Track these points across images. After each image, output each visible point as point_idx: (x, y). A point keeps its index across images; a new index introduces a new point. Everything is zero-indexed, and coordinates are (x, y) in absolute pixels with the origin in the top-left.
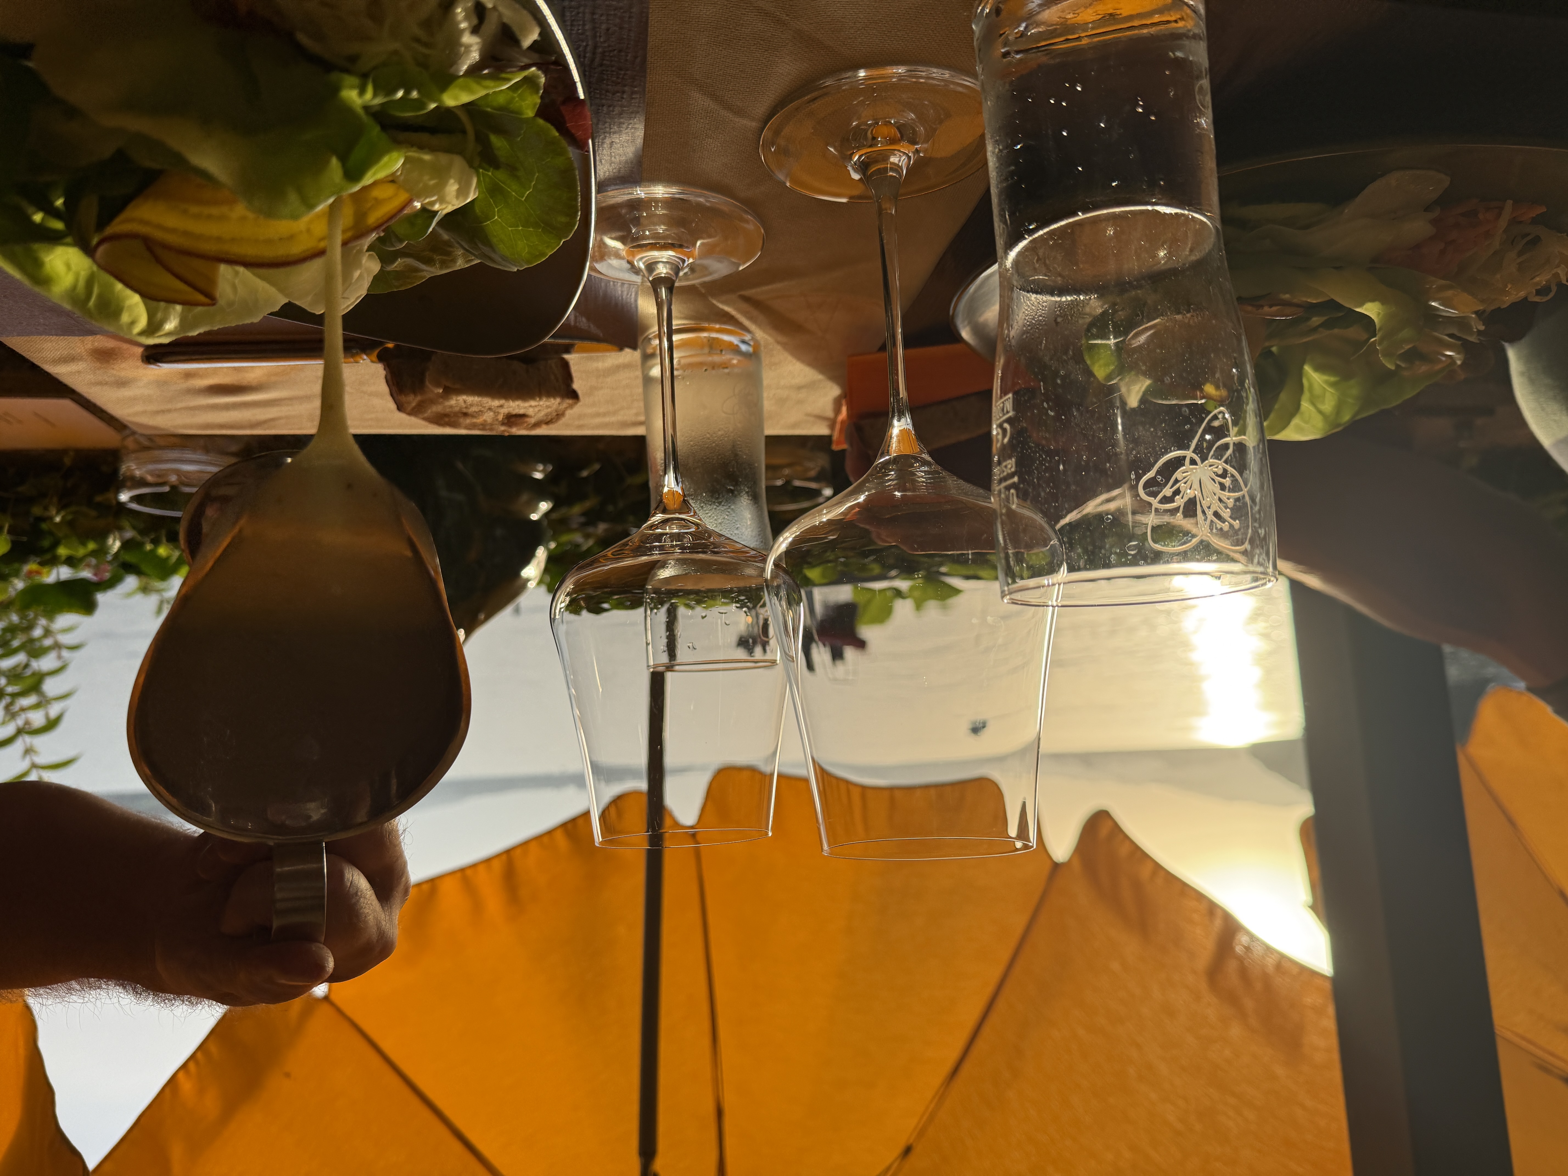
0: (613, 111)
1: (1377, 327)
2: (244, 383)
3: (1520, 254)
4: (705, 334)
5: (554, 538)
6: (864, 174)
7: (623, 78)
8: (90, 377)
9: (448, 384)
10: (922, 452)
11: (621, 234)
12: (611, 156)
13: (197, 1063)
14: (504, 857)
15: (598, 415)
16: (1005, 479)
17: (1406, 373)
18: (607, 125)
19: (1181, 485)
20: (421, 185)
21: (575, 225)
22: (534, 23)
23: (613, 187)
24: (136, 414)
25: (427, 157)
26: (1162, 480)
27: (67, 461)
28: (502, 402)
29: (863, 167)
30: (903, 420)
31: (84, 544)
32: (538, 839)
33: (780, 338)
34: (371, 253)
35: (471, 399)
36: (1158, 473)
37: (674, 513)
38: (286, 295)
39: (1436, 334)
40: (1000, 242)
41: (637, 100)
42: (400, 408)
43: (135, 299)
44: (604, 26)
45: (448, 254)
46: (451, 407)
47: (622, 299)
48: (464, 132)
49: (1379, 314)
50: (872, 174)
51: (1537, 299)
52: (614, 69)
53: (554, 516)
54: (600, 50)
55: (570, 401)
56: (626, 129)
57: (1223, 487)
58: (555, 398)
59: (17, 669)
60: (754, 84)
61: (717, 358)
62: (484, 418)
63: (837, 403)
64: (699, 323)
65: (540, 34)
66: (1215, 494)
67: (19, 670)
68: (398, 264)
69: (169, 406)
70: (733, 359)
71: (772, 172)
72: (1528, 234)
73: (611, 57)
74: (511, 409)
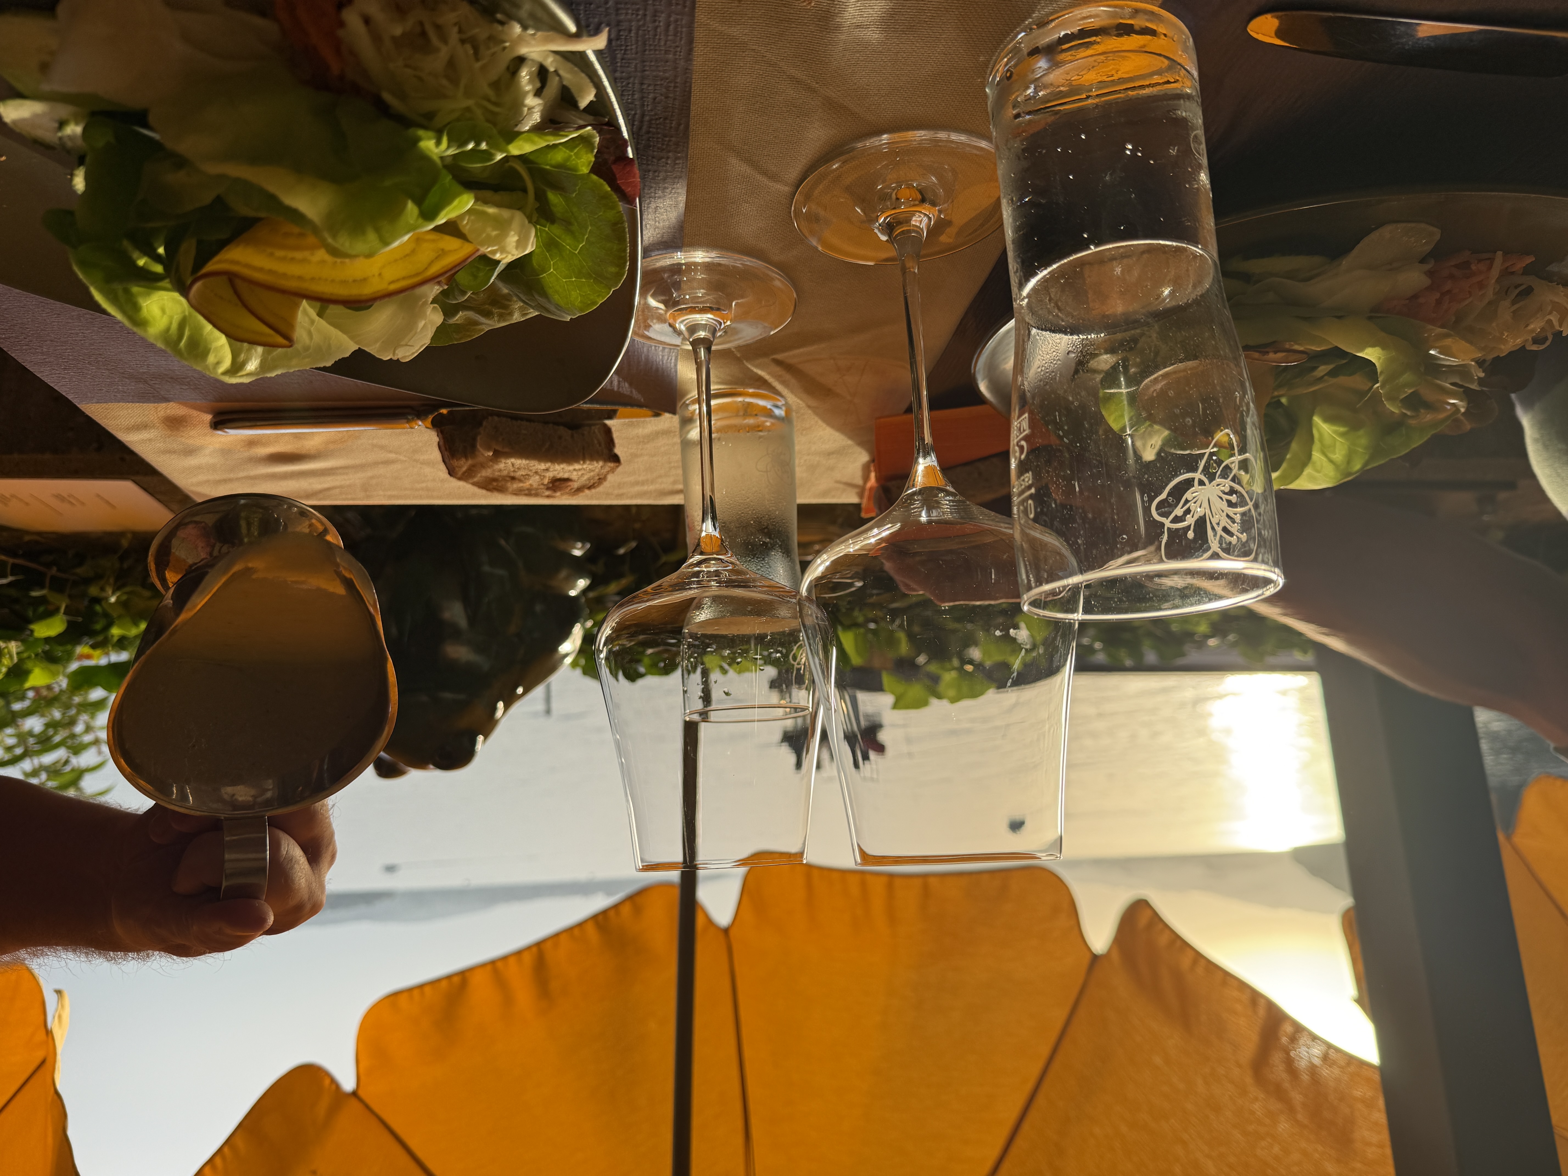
0: (658, 176)
1: (1379, 371)
2: (304, 452)
3: (1514, 303)
4: (740, 399)
5: (590, 617)
6: (890, 237)
7: (668, 145)
8: (160, 445)
9: (498, 448)
10: (946, 485)
11: (663, 298)
12: (656, 222)
13: (224, 1159)
14: (534, 950)
15: (637, 483)
16: (1023, 492)
17: (1412, 422)
18: (652, 190)
19: (1191, 505)
20: (484, 235)
21: (624, 275)
22: (591, 85)
23: (657, 253)
24: (200, 484)
25: (491, 210)
26: (1173, 501)
27: (125, 543)
28: (548, 465)
29: (889, 228)
30: (928, 459)
31: (136, 624)
32: (569, 931)
33: (813, 403)
34: (436, 305)
35: (519, 462)
36: (1169, 495)
37: (712, 554)
38: (356, 343)
39: (1439, 382)
40: (1014, 280)
41: (681, 166)
42: (451, 472)
43: (220, 341)
44: (651, 96)
45: (506, 307)
46: (500, 470)
47: (663, 363)
48: (525, 191)
49: (1380, 358)
50: (897, 236)
51: (1535, 348)
52: (659, 136)
53: (591, 595)
54: (647, 118)
55: (612, 465)
56: (670, 194)
57: (1230, 504)
58: (597, 462)
59: (57, 765)
60: (786, 149)
61: (751, 421)
62: (531, 482)
63: (866, 469)
64: (734, 387)
65: (596, 96)
66: (1223, 511)
67: (59, 766)
68: (459, 317)
69: (232, 476)
70: (767, 421)
71: (806, 237)
72: (1521, 285)
73: (657, 124)
74: (556, 473)
